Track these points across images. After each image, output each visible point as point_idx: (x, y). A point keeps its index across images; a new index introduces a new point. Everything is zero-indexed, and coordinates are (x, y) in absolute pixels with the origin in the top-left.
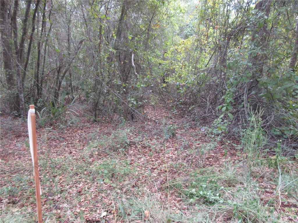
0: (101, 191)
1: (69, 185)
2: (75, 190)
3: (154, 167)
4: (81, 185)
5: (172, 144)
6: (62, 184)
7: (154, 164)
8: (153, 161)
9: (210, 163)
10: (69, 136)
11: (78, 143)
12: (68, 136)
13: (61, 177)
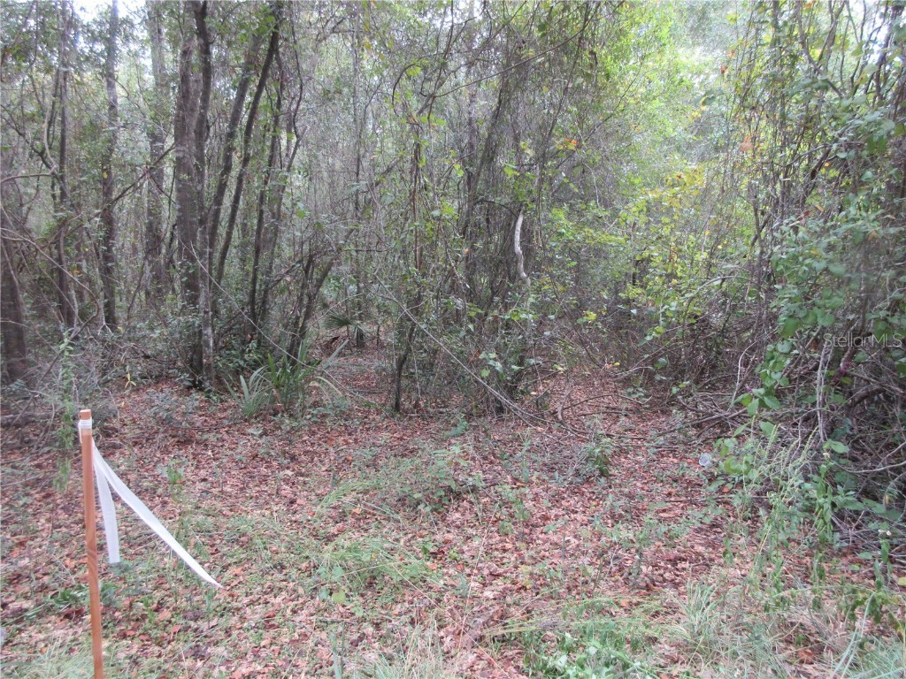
0: (323, 624)
1: (251, 594)
2: (259, 611)
3: (500, 571)
4: (279, 599)
5: (586, 502)
6: (234, 590)
7: (505, 561)
8: (505, 551)
9: (678, 576)
10: (308, 451)
11: (323, 474)
12: (306, 453)
13: (238, 571)
